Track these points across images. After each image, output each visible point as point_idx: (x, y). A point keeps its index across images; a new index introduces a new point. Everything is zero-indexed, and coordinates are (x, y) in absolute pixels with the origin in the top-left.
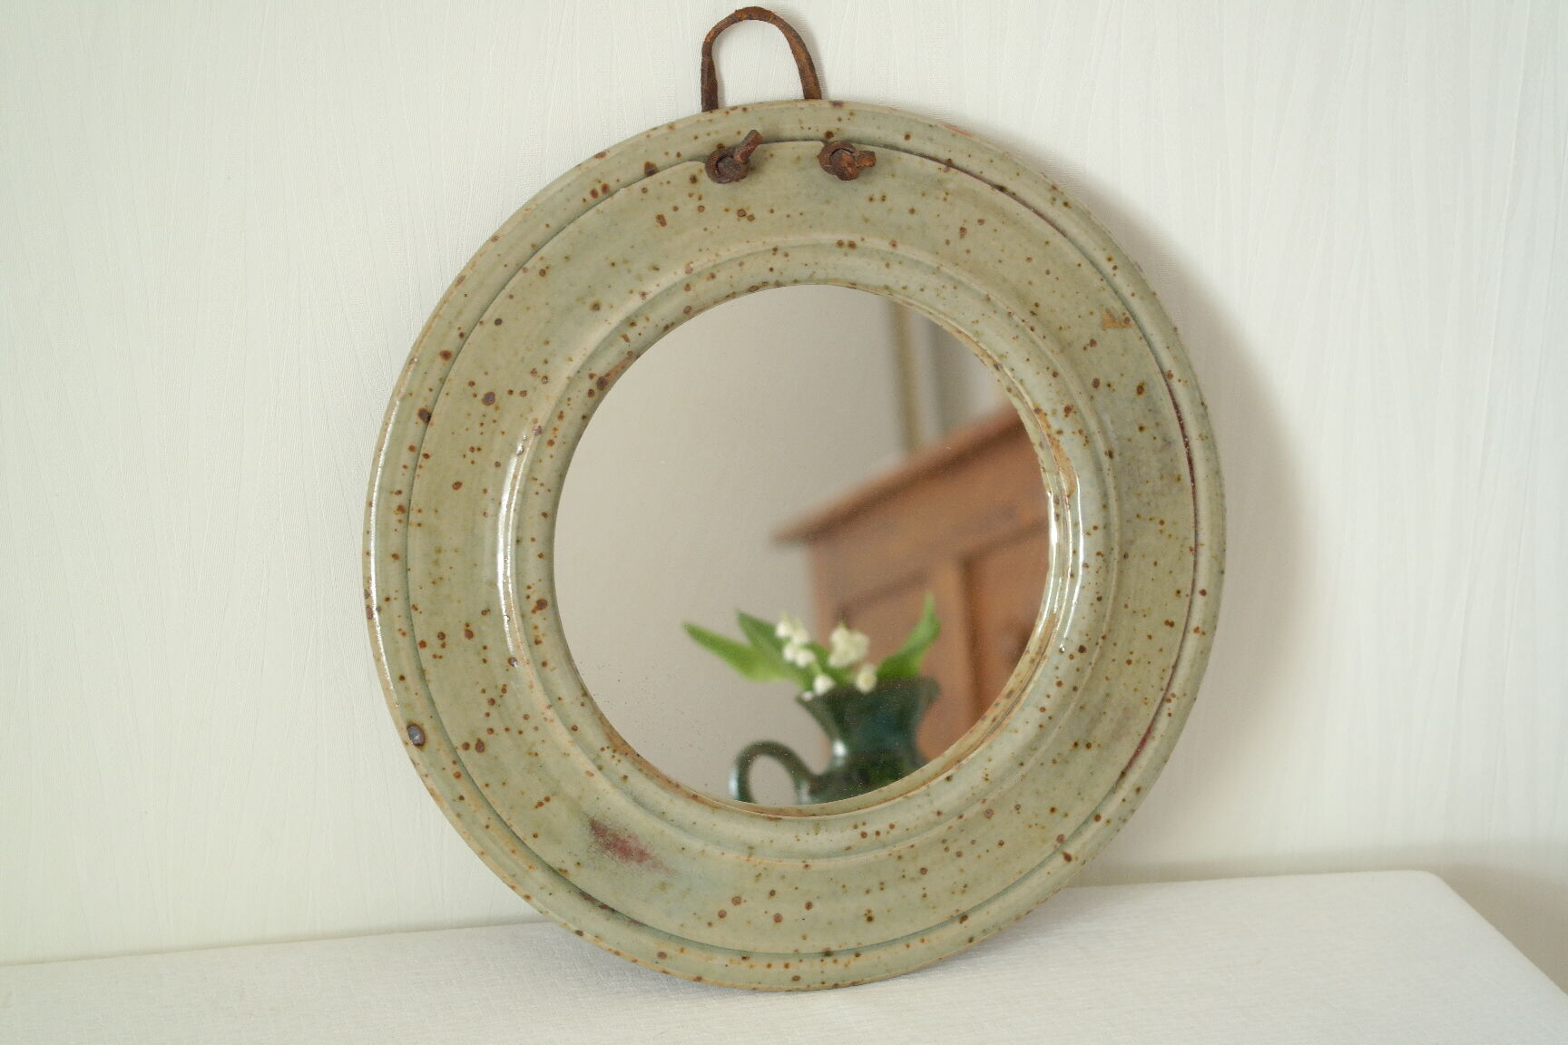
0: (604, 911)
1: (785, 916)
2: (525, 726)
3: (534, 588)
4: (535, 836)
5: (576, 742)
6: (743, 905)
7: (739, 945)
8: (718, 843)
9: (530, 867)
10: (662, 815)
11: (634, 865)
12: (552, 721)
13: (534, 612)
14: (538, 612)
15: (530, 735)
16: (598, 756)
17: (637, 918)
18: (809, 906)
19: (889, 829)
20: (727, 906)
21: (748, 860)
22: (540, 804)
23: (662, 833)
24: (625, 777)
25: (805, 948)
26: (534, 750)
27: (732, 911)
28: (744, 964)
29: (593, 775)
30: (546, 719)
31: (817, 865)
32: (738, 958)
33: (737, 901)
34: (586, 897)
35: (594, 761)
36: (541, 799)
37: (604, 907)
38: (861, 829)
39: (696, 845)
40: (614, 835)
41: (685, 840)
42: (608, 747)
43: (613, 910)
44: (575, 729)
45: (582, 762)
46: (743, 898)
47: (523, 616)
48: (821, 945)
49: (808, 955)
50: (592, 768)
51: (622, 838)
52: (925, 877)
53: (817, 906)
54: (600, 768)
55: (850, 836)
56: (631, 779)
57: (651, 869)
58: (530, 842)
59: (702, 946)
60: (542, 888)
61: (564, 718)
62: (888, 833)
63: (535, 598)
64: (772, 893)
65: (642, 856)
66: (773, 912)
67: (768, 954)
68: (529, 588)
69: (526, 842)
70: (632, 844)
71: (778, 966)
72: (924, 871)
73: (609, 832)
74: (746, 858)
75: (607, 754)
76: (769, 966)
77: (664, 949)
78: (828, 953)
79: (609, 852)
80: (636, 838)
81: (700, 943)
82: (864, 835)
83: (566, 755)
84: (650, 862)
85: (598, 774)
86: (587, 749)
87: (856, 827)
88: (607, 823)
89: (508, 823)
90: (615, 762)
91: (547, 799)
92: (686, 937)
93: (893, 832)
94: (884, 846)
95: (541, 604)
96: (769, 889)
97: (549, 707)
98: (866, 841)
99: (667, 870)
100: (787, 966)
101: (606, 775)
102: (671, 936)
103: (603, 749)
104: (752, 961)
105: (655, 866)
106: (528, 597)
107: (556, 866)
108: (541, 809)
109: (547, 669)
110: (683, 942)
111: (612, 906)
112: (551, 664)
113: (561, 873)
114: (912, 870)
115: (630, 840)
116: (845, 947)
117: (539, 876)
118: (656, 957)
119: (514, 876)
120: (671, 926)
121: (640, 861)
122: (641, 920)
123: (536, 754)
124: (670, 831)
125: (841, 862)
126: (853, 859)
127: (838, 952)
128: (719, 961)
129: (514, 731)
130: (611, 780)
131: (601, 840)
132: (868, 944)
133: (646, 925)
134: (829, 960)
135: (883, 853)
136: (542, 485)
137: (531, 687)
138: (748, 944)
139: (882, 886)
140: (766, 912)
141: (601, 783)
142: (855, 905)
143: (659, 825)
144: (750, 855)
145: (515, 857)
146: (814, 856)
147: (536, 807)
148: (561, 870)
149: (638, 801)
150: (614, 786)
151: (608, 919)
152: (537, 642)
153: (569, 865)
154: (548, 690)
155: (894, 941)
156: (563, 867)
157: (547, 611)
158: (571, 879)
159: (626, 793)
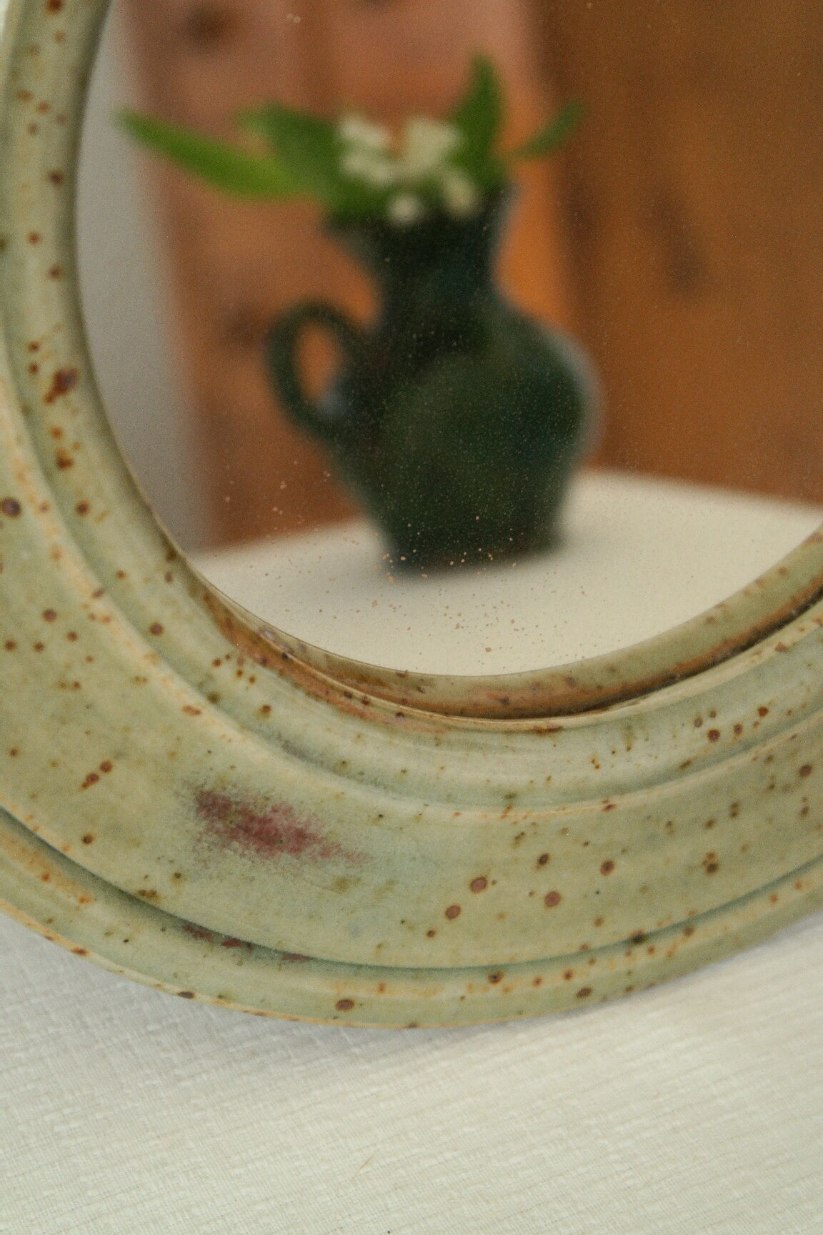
0: (232, 950)
1: (568, 894)
2: (48, 632)
3: (45, 348)
4: (87, 840)
5: (159, 655)
6: (491, 889)
7: (485, 958)
8: (449, 798)
9: (82, 901)
10: (341, 768)
11: (285, 858)
12: (107, 620)
13: (50, 399)
14: (60, 401)
15: (59, 651)
16: (210, 677)
17: (293, 948)
18: (608, 867)
19: (757, 718)
20: (462, 895)
21: (503, 817)
22: (93, 779)
23: (339, 797)
24: (266, 709)
25: (598, 938)
26: (72, 677)
27: (474, 904)
28: (495, 990)
29: (197, 712)
30: (92, 617)
31: (623, 802)
32: (483, 980)
33: (479, 884)
34: (196, 932)
35: (200, 686)
36: (93, 766)
37: (231, 942)
38: (709, 724)
39: (405, 807)
40: (244, 812)
41: (382, 801)
42: (228, 657)
43: (249, 946)
44: (156, 630)
45: (178, 692)
46: (490, 879)
47: (27, 411)
48: (627, 928)
49: (603, 949)
50: (196, 700)
51: (260, 815)
52: (809, 780)
53: (623, 868)
54: (214, 699)
55: (690, 742)
56: (281, 713)
57: (319, 859)
58: (78, 854)
59: (417, 973)
60: (108, 934)
61: (131, 612)
62: (756, 724)
63: (48, 370)
64: (543, 860)
65: (300, 839)
66: (544, 890)
67: (532, 963)
68: (34, 347)
69: (69, 854)
70: (281, 822)
71: (553, 979)
72: (806, 770)
73: (234, 807)
74: (499, 814)
75: (225, 673)
76: (538, 982)
77: (348, 993)
78: (638, 939)
79: (236, 844)
80: (288, 811)
81: (412, 970)
82: (714, 735)
83: (140, 680)
84: (317, 847)
85: (209, 711)
86: (182, 667)
87: (698, 723)
88: (231, 792)
89: (30, 826)
90: (243, 683)
91: (106, 767)
92: (387, 964)
93: (767, 721)
94: (747, 747)
95: (62, 383)
96: (537, 853)
97: (98, 594)
98: (717, 746)
99: (349, 856)
100: (568, 976)
101: (228, 712)
102: (358, 968)
103: (217, 663)
104: (505, 981)
105: (325, 853)
106: (34, 369)
107: (133, 888)
108: (96, 788)
109: (89, 519)
110: (382, 972)
111: (243, 938)
112: (97, 506)
113: (143, 899)
114: (786, 773)
115: (276, 816)
116: (666, 924)
117: (102, 912)
118: (334, 1009)
119: (50, 921)
120: (362, 951)
121: (296, 850)
122: (304, 952)
123: (77, 685)
124: (358, 794)
125: (670, 790)
126: (693, 781)
127: (655, 934)
128: (451, 991)
129: (25, 646)
130: (236, 718)
131: (219, 825)
132: (705, 910)
133: (311, 959)
134: (640, 951)
135: (743, 760)
136: (44, 108)
137: (56, 556)
138: (499, 953)
139: (734, 811)
140: (531, 894)
141: (216, 725)
142: (685, 850)
143: (331, 784)
144: (509, 808)
145: (49, 886)
146: (622, 790)
147: (85, 786)
148: (143, 893)
149: (293, 749)
150: (245, 727)
151: (240, 964)
152: (64, 463)
153: (159, 880)
154: (92, 560)
155: (751, 896)
156: (148, 886)
157: (75, 396)
158: (165, 905)
159: (268, 738)
